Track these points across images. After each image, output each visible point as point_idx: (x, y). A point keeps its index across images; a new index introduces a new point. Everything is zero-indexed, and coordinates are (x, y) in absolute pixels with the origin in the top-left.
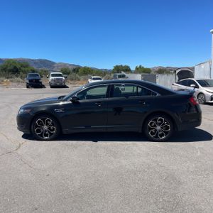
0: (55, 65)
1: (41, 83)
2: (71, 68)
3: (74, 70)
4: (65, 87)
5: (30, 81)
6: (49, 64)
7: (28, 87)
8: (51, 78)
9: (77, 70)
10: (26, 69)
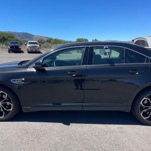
0: (34, 37)
1: (20, 49)
2: (45, 39)
3: (48, 41)
4: (39, 52)
5: (11, 47)
6: (30, 36)
7: (9, 52)
8: (28, 45)
9: (50, 41)
10: (12, 39)
